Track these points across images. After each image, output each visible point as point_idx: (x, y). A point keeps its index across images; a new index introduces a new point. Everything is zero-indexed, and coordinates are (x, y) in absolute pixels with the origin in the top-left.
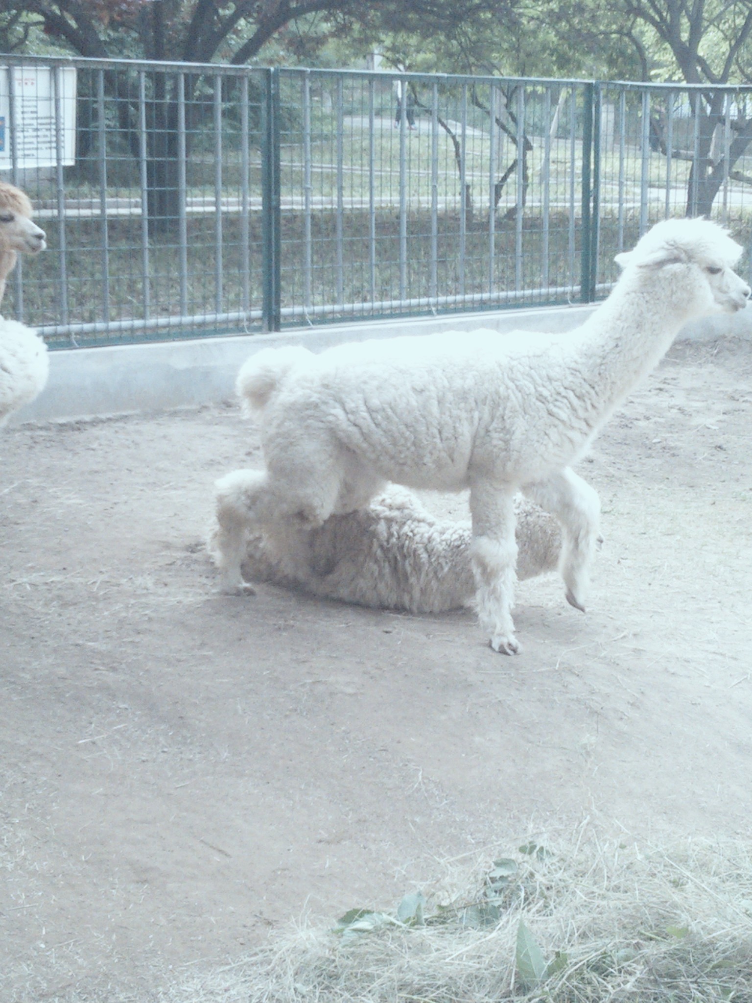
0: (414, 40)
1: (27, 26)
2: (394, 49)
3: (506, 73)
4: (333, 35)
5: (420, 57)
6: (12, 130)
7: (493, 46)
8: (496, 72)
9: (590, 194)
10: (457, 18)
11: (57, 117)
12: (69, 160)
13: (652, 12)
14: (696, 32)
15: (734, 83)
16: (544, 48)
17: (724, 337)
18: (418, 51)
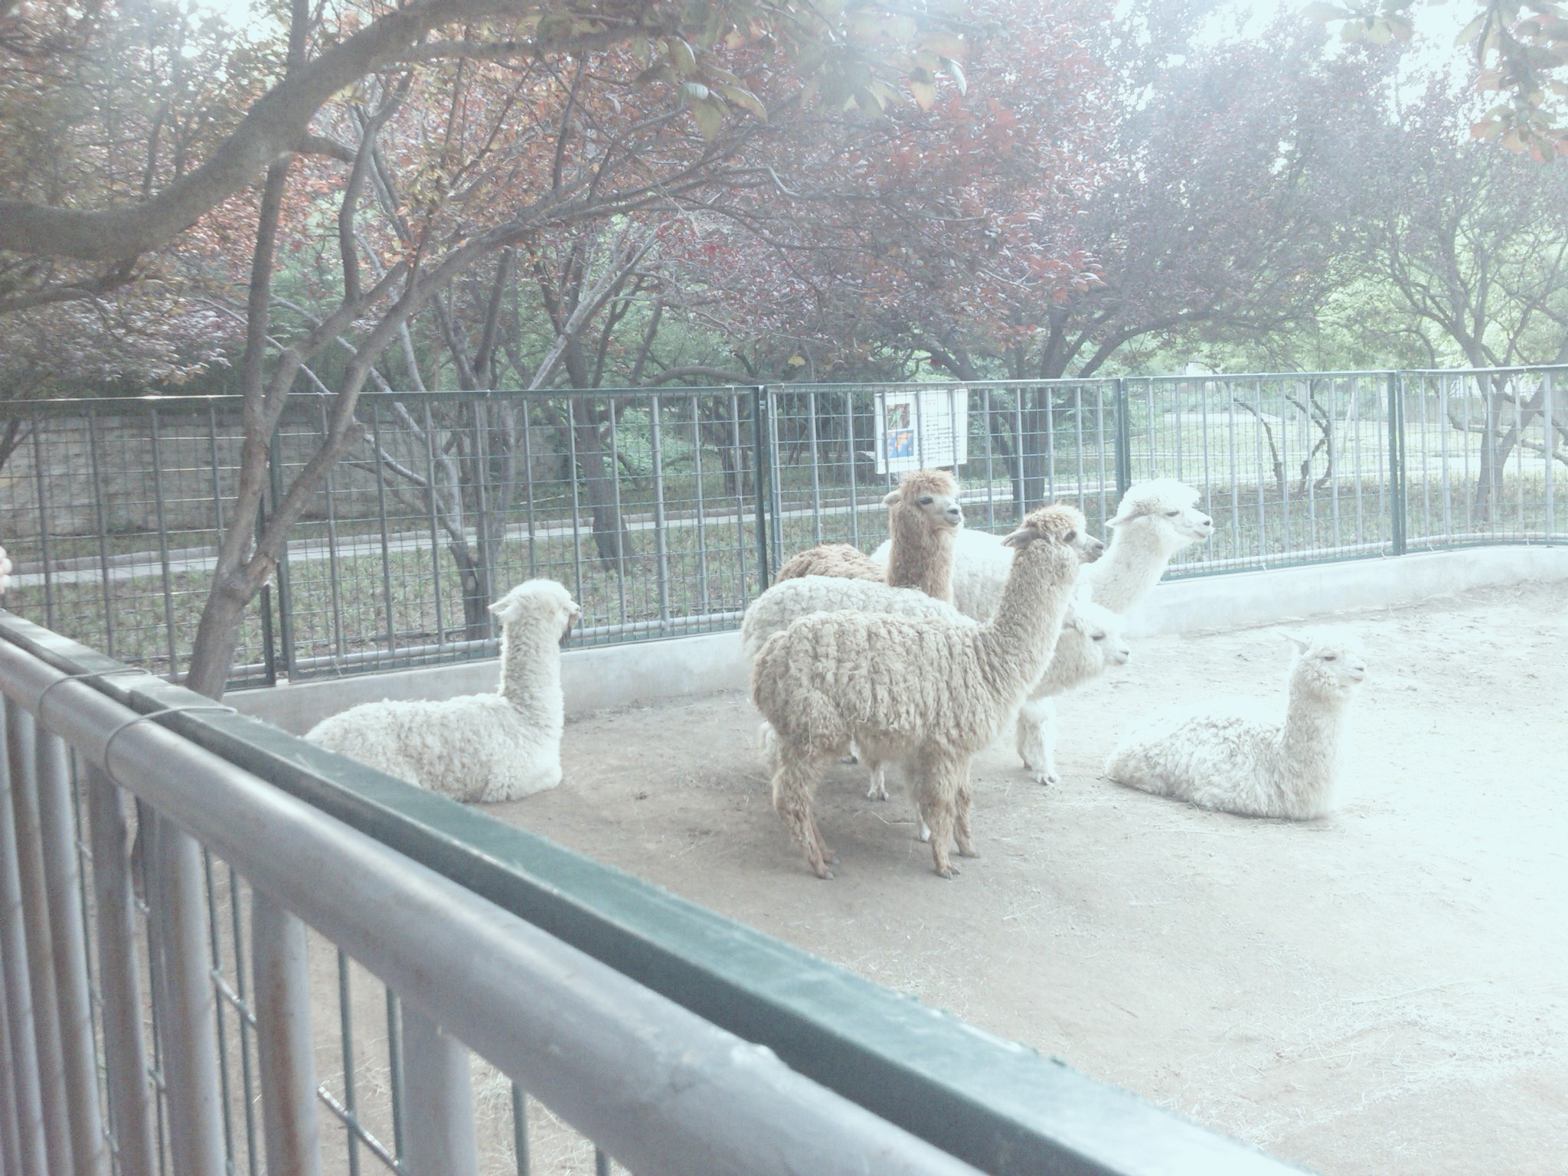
0: (1229, 348)
1: (918, 361)
2: (1211, 356)
3: (1308, 368)
4: (1160, 348)
5: (1233, 362)
6: (920, 440)
7: (1297, 348)
8: (1299, 369)
9: (1397, 465)
10: (1265, 329)
11: (953, 427)
12: (963, 459)
13: (1435, 311)
14: (1479, 326)
15: (1515, 365)
16: (1341, 347)
17: (1526, 580)
18: (1233, 356)
